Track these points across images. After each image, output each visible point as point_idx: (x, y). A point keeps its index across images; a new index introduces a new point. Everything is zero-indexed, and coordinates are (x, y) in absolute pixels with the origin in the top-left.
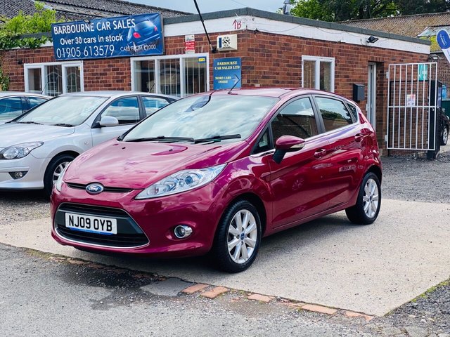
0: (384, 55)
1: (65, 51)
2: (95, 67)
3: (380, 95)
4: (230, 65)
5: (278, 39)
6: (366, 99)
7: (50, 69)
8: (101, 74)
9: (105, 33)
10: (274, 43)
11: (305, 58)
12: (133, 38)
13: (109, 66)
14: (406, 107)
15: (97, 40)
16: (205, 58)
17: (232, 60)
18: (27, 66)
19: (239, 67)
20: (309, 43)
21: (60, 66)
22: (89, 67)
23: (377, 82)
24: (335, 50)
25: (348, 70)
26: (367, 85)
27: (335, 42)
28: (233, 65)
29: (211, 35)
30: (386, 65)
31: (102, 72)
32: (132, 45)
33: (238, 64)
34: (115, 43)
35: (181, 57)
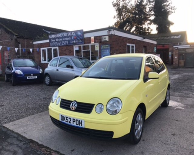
1: (53, 44)
2: (62, 48)
5: (120, 38)
7: (48, 50)
8: (64, 51)
9: (65, 37)
11: (128, 44)
12: (74, 39)
13: (67, 48)
17: (107, 45)
18: (42, 49)
19: (109, 47)
20: (128, 40)
21: (51, 49)
22: (60, 48)
24: (135, 42)
25: (138, 48)
28: (107, 47)
29: (99, 36)
30: (147, 47)
31: (64, 50)
32: (74, 41)
33: (109, 46)
34: (68, 40)
35: (90, 45)
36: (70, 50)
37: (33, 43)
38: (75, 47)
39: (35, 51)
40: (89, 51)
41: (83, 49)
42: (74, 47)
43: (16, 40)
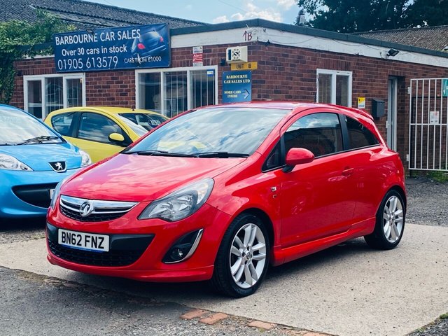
0: (406, 69)
1: (67, 63)
2: (98, 79)
3: (402, 112)
4: (240, 79)
5: (291, 52)
6: (386, 115)
7: (50, 81)
8: (104, 87)
9: (108, 44)
10: (287, 56)
12: (137, 50)
13: (113, 78)
14: (428, 124)
15: (100, 51)
16: (214, 70)
17: (243, 73)
18: (27, 78)
19: (249, 81)
20: (323, 56)
21: (62, 78)
22: (91, 79)
23: (398, 98)
24: (353, 62)
25: (367, 84)
26: (387, 100)
27: (353, 55)
28: (243, 79)
29: (220, 46)
30: (407, 80)
31: (105, 84)
32: (136, 56)
33: (248, 78)
34: (119, 54)
35: (188, 70)
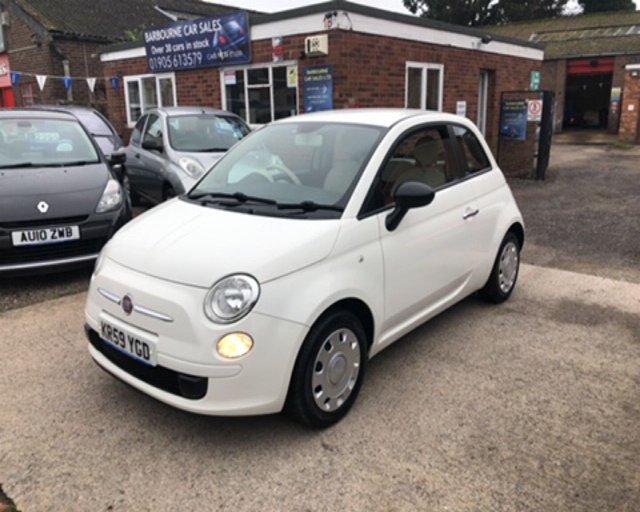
0: (496, 62)
1: (157, 61)
2: (186, 79)
4: (321, 75)
5: (377, 41)
7: (145, 81)
8: (192, 87)
9: (192, 39)
10: (372, 46)
11: (410, 64)
12: (219, 44)
13: (199, 77)
17: (324, 67)
18: (127, 79)
19: (329, 77)
20: (413, 46)
21: (154, 78)
22: (180, 79)
23: (488, 92)
24: (444, 55)
25: (458, 78)
26: (477, 96)
27: (445, 46)
28: (324, 74)
29: (299, 35)
30: (498, 73)
31: (192, 84)
32: (218, 52)
33: (329, 73)
34: (202, 50)
35: (270, 67)
36: (210, 86)
37: (99, 59)
38: (226, 75)
39: (108, 85)
40: (268, 88)
41: (250, 83)
42: (222, 75)
43: (52, 47)
